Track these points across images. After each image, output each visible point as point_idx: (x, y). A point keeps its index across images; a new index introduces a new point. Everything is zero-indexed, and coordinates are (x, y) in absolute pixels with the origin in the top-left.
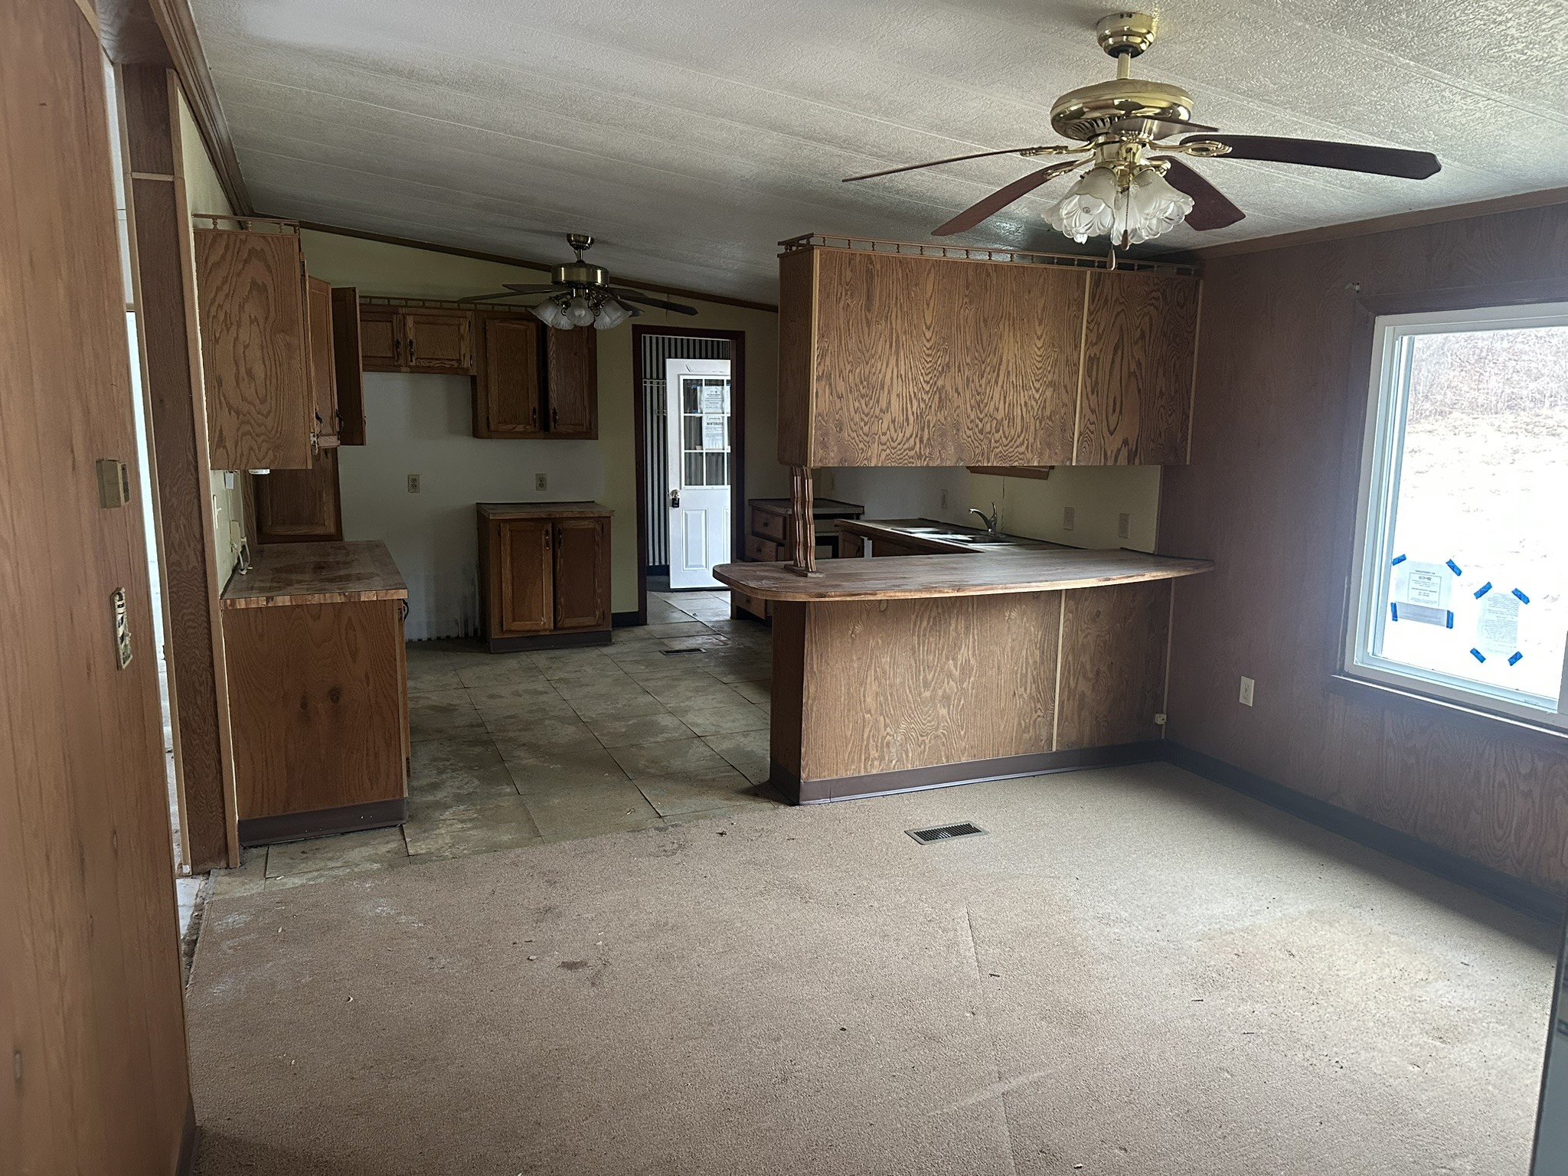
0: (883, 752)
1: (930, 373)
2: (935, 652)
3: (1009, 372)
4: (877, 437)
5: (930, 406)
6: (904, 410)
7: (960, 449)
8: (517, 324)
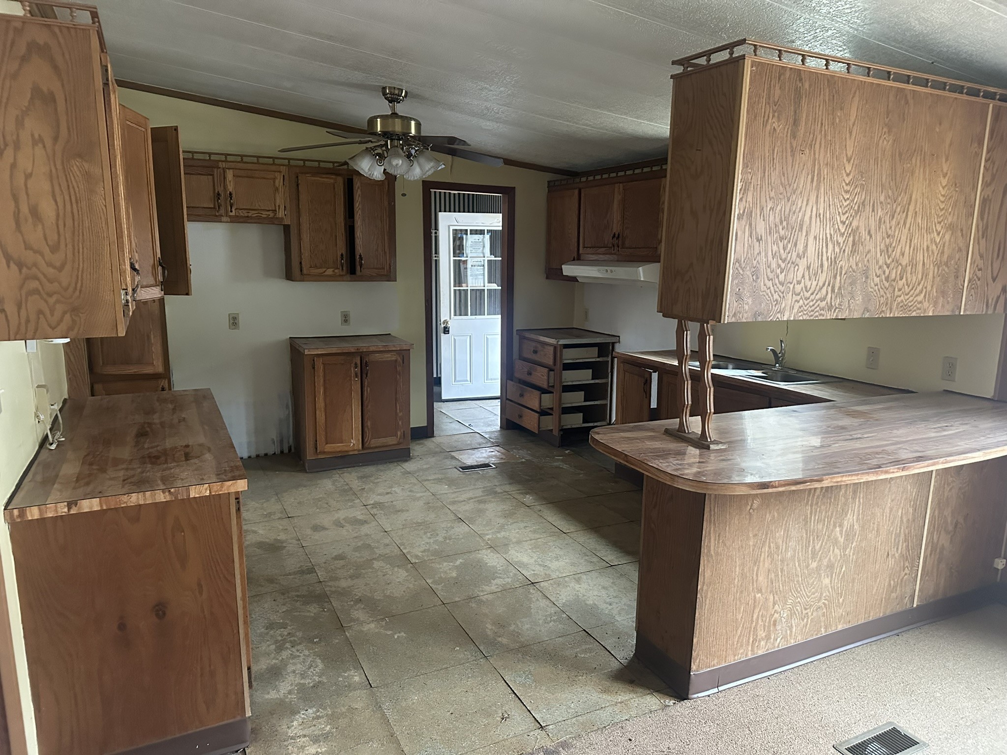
0: (769, 631)
1: (846, 212)
2: (824, 520)
3: (916, 213)
4: (791, 286)
5: (844, 250)
6: (820, 255)
7: (867, 298)
8: (327, 178)
